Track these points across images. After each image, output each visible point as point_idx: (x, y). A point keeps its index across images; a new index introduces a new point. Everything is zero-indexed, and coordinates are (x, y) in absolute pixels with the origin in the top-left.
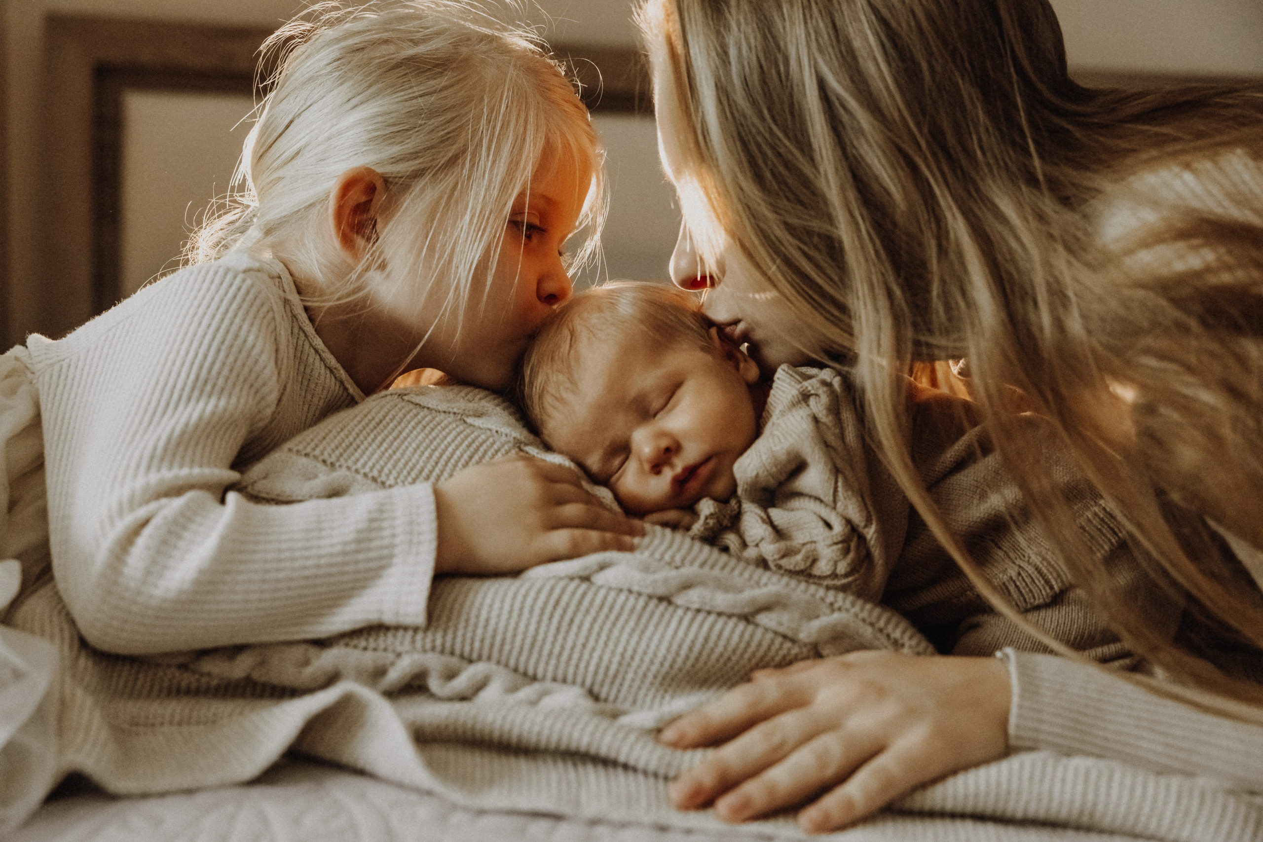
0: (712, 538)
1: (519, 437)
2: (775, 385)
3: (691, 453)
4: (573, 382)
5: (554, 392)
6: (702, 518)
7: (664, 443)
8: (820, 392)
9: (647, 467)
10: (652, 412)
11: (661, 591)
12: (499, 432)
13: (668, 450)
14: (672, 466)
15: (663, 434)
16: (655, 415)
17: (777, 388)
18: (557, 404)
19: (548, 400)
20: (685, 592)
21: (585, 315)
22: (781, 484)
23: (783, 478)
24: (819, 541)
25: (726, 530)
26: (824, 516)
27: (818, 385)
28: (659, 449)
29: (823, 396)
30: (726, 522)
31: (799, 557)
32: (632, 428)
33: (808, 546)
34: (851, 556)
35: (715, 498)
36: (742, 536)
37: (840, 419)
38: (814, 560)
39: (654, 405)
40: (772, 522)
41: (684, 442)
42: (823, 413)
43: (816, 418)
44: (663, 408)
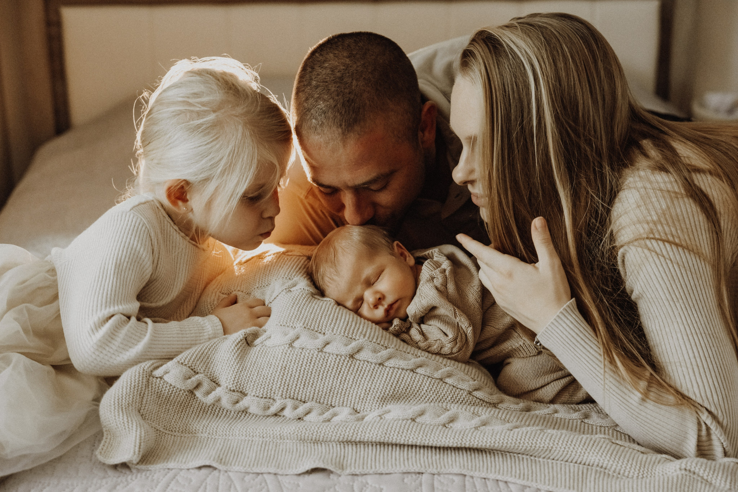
0: (397, 335)
2: (422, 271)
3: (390, 299)
4: (337, 271)
5: (329, 276)
6: (393, 326)
7: (378, 296)
8: (439, 277)
9: (372, 306)
11: (379, 361)
13: (380, 299)
14: (383, 305)
15: (377, 292)
16: (373, 284)
17: (423, 273)
18: (331, 281)
19: (326, 279)
21: (340, 241)
22: (426, 314)
23: (427, 312)
24: (443, 341)
25: (404, 332)
26: (445, 331)
27: (438, 273)
28: (376, 299)
29: (440, 278)
30: (404, 329)
31: (435, 347)
32: (364, 291)
33: (438, 342)
34: (458, 345)
35: (401, 319)
36: (410, 336)
37: (447, 288)
38: (441, 348)
39: (372, 281)
40: (422, 331)
41: (386, 294)
42: (439, 286)
43: (437, 288)
44: (376, 281)
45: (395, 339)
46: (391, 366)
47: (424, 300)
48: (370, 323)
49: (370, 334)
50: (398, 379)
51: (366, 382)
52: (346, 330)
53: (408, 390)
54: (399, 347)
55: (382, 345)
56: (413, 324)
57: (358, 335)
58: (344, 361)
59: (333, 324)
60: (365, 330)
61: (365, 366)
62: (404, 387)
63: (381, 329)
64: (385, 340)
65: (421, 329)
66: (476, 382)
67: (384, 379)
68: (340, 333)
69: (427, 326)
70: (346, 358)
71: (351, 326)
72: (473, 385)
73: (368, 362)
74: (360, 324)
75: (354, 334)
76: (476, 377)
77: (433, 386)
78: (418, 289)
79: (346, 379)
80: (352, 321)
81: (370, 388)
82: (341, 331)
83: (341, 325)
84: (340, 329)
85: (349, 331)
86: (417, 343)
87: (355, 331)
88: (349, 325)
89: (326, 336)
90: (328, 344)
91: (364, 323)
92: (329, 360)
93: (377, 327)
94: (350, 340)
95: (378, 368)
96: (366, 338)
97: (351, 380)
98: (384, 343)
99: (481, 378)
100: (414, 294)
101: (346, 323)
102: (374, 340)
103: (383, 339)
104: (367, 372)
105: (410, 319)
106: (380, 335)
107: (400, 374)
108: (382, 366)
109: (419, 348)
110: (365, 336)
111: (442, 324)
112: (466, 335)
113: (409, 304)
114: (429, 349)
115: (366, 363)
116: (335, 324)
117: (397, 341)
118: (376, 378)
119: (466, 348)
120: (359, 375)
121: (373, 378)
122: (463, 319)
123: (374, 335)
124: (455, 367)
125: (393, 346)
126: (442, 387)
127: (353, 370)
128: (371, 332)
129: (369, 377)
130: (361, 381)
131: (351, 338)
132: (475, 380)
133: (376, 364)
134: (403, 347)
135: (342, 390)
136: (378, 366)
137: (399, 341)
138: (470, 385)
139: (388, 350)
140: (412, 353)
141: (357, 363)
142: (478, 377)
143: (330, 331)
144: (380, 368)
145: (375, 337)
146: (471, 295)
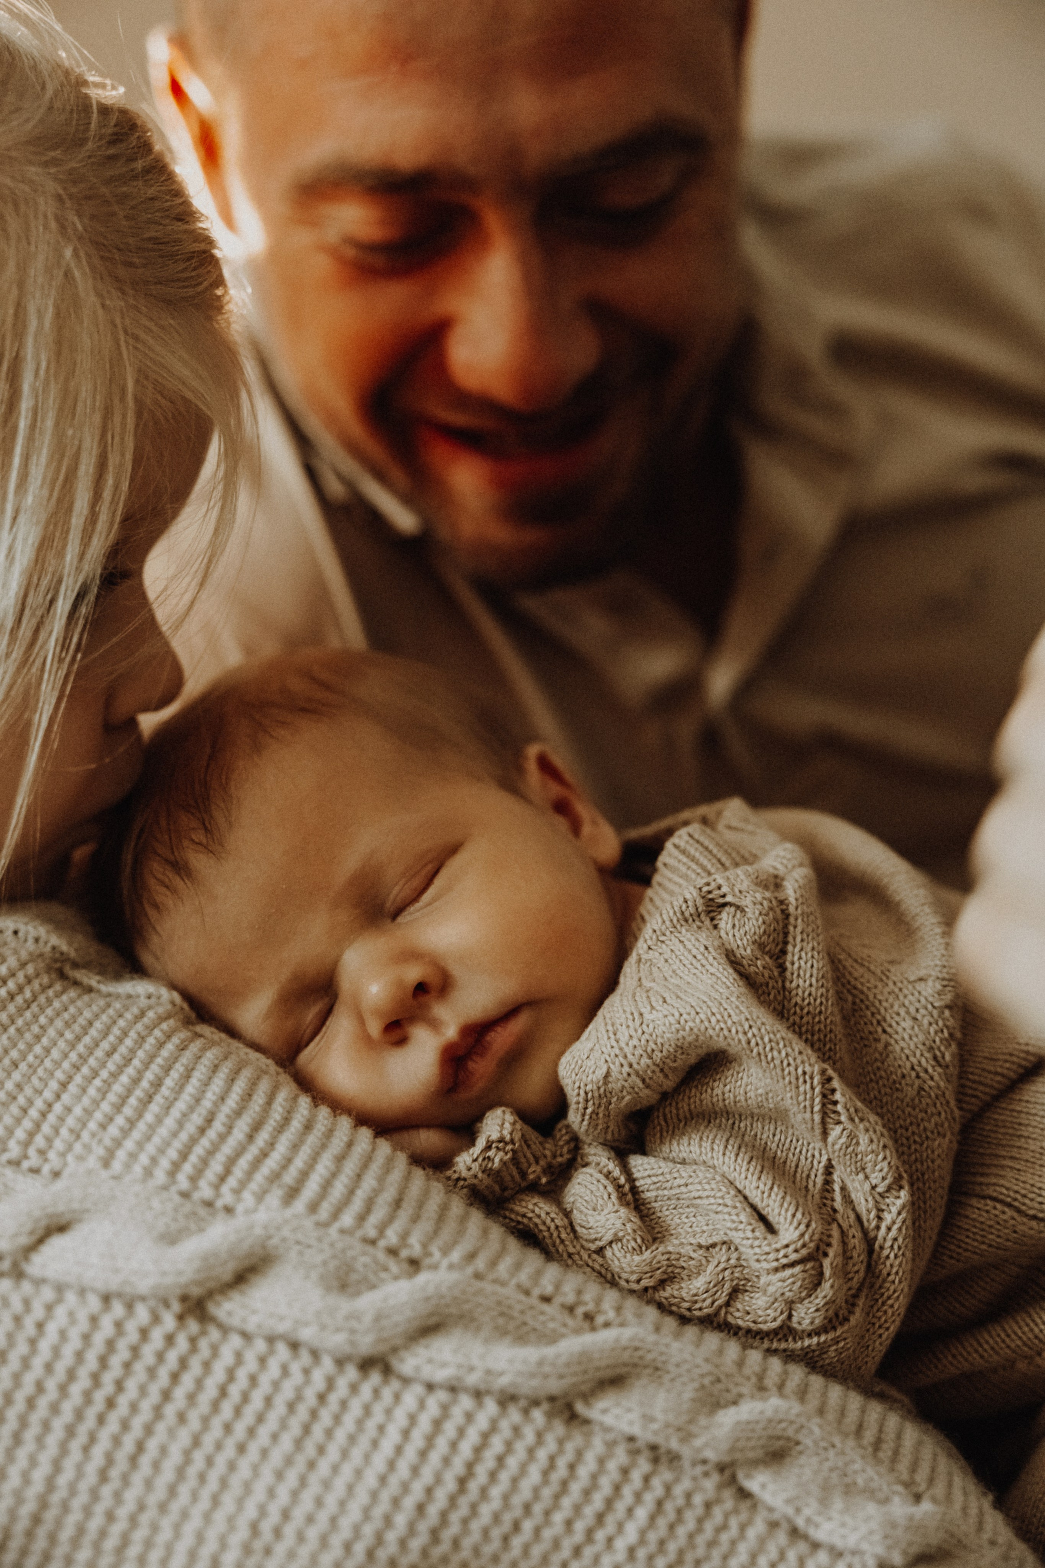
0: (492, 1196)
1: (64, 948)
2: (657, 878)
3: (474, 997)
6: (481, 1143)
7: (413, 974)
8: (747, 903)
9: (375, 1028)
10: (390, 905)
11: (366, 1344)
12: (21, 934)
13: (421, 988)
14: (435, 1025)
15: (412, 955)
16: (395, 913)
17: (660, 884)
20: (423, 1341)
22: (665, 1096)
23: (669, 1084)
24: (748, 1253)
25: (534, 1188)
26: (755, 1197)
27: (745, 884)
28: (400, 983)
29: (752, 912)
30: (534, 1171)
31: (699, 1283)
32: (342, 942)
33: (720, 1255)
34: (826, 1289)
35: (523, 1115)
36: (567, 1214)
37: (782, 968)
38: (735, 1292)
39: (396, 893)
40: (634, 1190)
41: (456, 970)
42: (745, 950)
43: (732, 960)
44: (416, 898)
45: (476, 1218)
46: (441, 1375)
47: (665, 1009)
48: (345, 1123)
49: (327, 1185)
50: (470, 1467)
51: (267, 1476)
52: (184, 1156)
53: (517, 1542)
54: (493, 1264)
55: (393, 1252)
56: (587, 1150)
57: (253, 1186)
58: (144, 1333)
59: (120, 1120)
60: (299, 1163)
61: (274, 1369)
62: (497, 1518)
63: (402, 1159)
64: (415, 1219)
65: (631, 1179)
66: (926, 1506)
67: (379, 1462)
68: (148, 1173)
69: (665, 1167)
70: (156, 1319)
71: (223, 1137)
72: (913, 1526)
73: (295, 1346)
74: (281, 1128)
75: (232, 1182)
76: (922, 1476)
77: (672, 1527)
78: (633, 959)
79: (140, 1447)
80: (238, 1113)
81: (286, 1515)
82: (154, 1160)
83: (163, 1132)
84: (151, 1148)
85: (205, 1162)
86: (600, 1251)
87: (243, 1163)
88: (212, 1134)
89: (60, 1185)
90: (62, 1229)
91: (308, 1127)
92: (52, 1329)
93: (384, 1147)
94: (202, 1212)
95: (354, 1388)
96: (300, 1205)
97: (175, 1456)
98: (404, 1236)
99: (950, 1485)
100: (610, 984)
101: (197, 1119)
102: (347, 1219)
103: (404, 1216)
104: (279, 1408)
105: (573, 1118)
106: (389, 1195)
107: (486, 1437)
108: (375, 1377)
109: (609, 1279)
110: (293, 1193)
111: (743, 1158)
112: (870, 1242)
113: (577, 1037)
114: (668, 1291)
115: (282, 1351)
116: (132, 1123)
117: (485, 1232)
118: (333, 1452)
119: (868, 1312)
120: (228, 1428)
121: (310, 1449)
122: (864, 1139)
123: (351, 1192)
124: (813, 1401)
125: (456, 1256)
126: (725, 1537)
127: (191, 1398)
128: (334, 1175)
129: (286, 1442)
130: (232, 1466)
131: (209, 1204)
132: (918, 1498)
133: (340, 1363)
134: (518, 1266)
135: (110, 1517)
136: (351, 1373)
137: (496, 1232)
138: (893, 1525)
139: (423, 1277)
140: (570, 1298)
141: (227, 1356)
142: (931, 1481)
143: (92, 1162)
144: (366, 1390)
145: (357, 1204)
146: (908, 1024)
